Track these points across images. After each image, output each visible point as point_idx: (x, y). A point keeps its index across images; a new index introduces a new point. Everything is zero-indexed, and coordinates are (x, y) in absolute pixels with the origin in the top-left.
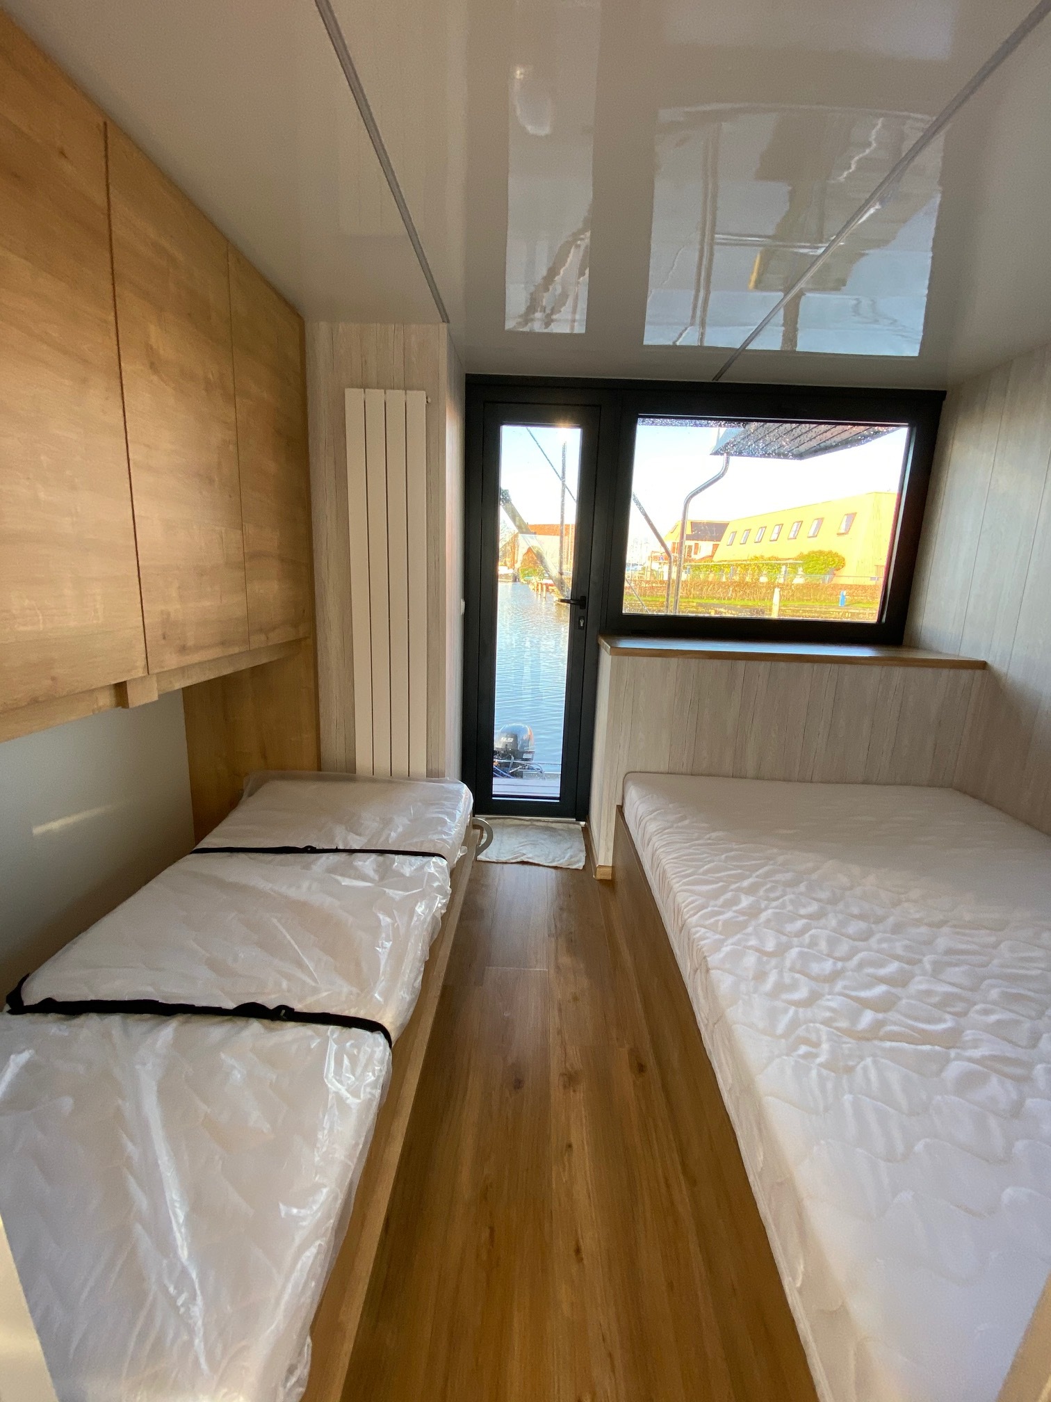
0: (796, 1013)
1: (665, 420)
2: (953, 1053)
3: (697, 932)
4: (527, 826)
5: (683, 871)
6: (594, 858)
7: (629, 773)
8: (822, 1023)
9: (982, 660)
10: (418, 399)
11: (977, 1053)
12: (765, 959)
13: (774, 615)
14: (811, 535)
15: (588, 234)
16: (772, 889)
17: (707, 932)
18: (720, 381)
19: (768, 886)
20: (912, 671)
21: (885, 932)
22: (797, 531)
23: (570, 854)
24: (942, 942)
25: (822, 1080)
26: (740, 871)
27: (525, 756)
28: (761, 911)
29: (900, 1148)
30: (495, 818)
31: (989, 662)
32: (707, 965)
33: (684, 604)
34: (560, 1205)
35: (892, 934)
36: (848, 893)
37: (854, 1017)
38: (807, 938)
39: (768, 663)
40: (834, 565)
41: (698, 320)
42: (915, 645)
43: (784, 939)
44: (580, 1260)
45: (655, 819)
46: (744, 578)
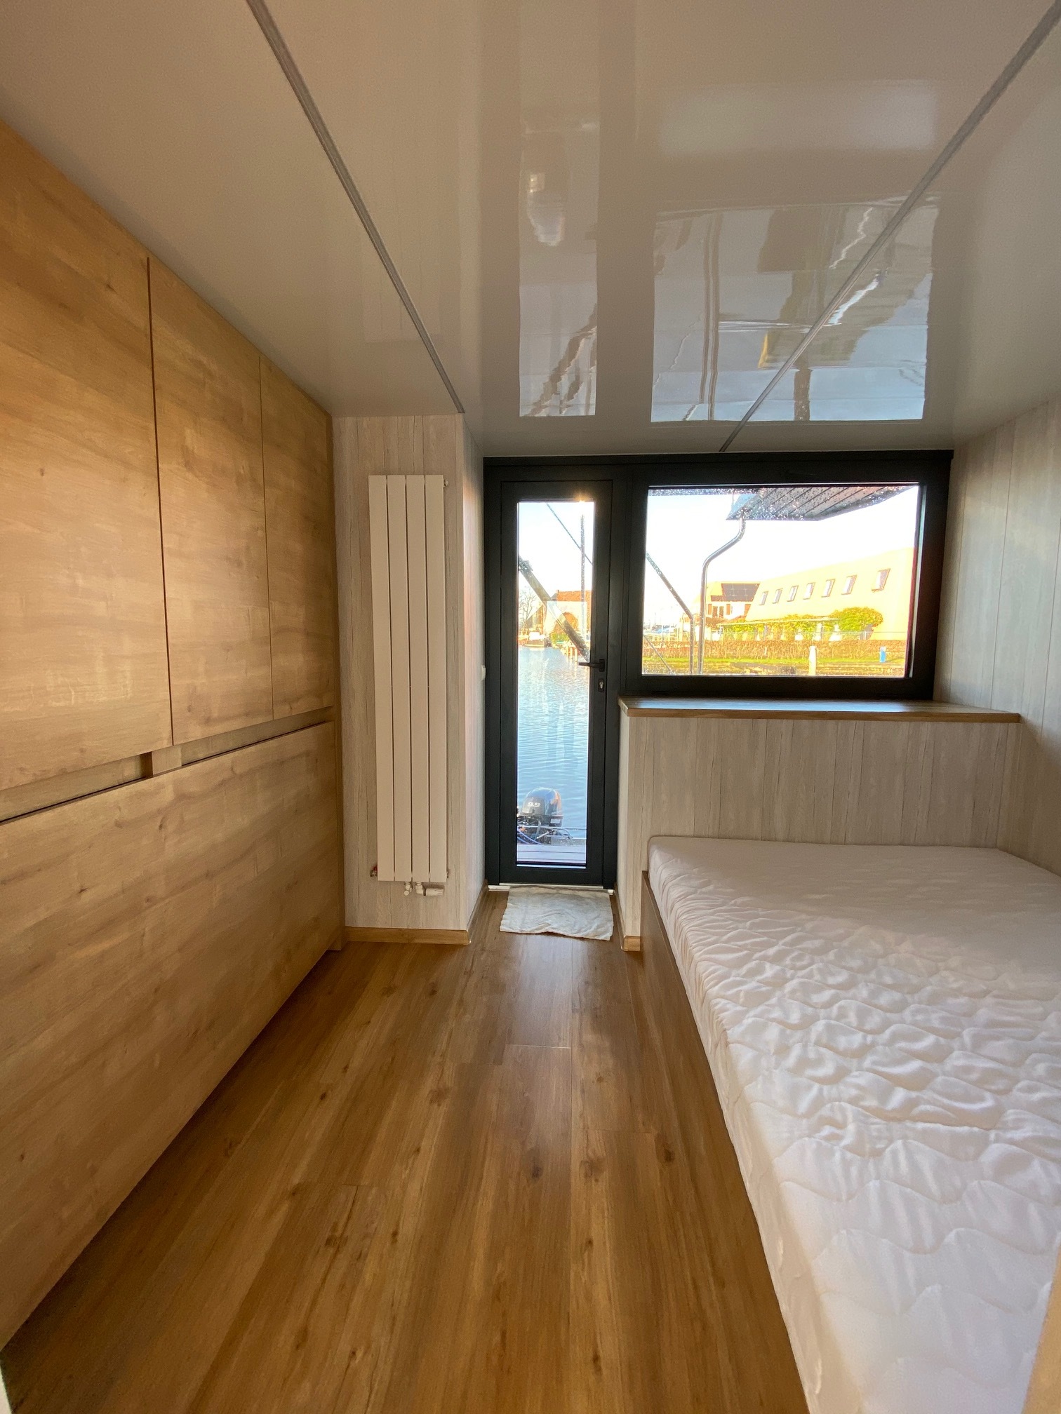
0: (821, 1091)
1: (675, 490)
2: (992, 1135)
3: (716, 1004)
4: (554, 894)
5: (705, 939)
6: (622, 929)
7: (653, 836)
8: (850, 1103)
9: (1016, 712)
10: (436, 483)
11: (1018, 1135)
12: (788, 1031)
13: (812, 673)
14: (846, 592)
15: (594, 329)
16: (799, 958)
17: (728, 1003)
18: (726, 452)
19: (795, 954)
20: (942, 726)
21: (920, 1003)
22: (831, 589)
23: (597, 924)
24: (983, 1014)
25: (846, 1165)
26: (765, 938)
27: (553, 821)
28: (787, 981)
29: (929, 1240)
30: (520, 887)
31: (1022, 715)
32: (726, 1038)
33: (717, 664)
34: (578, 1308)
35: (929, 1005)
36: (880, 961)
37: (885, 1095)
38: (835, 1009)
39: (791, 721)
40: (872, 621)
41: (706, 398)
42: (945, 699)
43: (810, 1010)
44: (598, 1370)
45: (677, 884)
46: (779, 638)
